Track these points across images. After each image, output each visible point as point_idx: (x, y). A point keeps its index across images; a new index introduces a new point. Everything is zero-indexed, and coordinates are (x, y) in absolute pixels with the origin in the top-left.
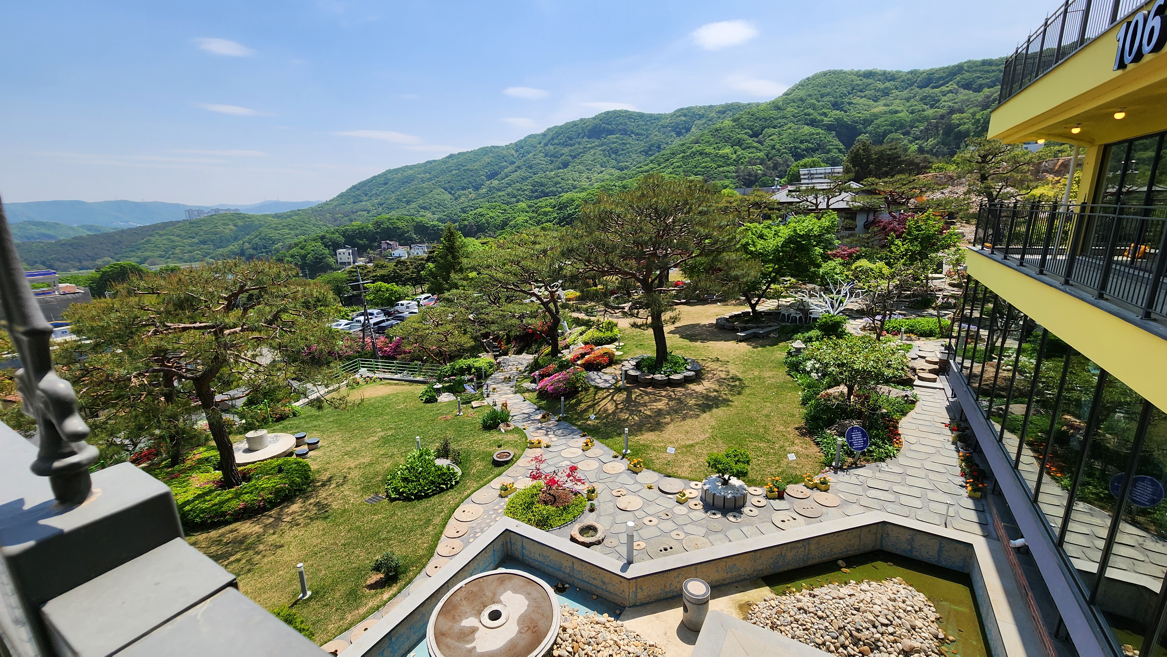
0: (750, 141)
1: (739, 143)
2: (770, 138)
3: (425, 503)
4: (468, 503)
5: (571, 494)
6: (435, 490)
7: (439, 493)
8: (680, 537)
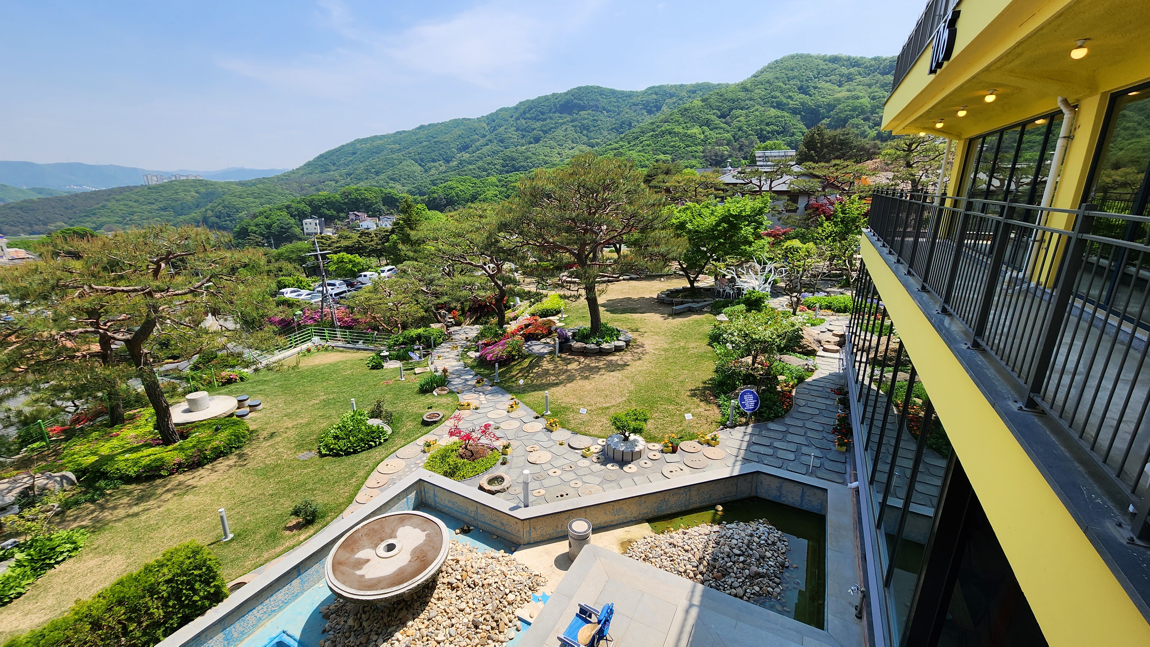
0: (717, 121)
1: (707, 123)
2: (738, 119)
3: (353, 458)
4: (392, 458)
5: (489, 450)
6: (364, 447)
7: (368, 449)
8: (577, 486)
